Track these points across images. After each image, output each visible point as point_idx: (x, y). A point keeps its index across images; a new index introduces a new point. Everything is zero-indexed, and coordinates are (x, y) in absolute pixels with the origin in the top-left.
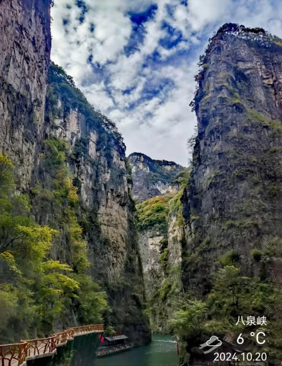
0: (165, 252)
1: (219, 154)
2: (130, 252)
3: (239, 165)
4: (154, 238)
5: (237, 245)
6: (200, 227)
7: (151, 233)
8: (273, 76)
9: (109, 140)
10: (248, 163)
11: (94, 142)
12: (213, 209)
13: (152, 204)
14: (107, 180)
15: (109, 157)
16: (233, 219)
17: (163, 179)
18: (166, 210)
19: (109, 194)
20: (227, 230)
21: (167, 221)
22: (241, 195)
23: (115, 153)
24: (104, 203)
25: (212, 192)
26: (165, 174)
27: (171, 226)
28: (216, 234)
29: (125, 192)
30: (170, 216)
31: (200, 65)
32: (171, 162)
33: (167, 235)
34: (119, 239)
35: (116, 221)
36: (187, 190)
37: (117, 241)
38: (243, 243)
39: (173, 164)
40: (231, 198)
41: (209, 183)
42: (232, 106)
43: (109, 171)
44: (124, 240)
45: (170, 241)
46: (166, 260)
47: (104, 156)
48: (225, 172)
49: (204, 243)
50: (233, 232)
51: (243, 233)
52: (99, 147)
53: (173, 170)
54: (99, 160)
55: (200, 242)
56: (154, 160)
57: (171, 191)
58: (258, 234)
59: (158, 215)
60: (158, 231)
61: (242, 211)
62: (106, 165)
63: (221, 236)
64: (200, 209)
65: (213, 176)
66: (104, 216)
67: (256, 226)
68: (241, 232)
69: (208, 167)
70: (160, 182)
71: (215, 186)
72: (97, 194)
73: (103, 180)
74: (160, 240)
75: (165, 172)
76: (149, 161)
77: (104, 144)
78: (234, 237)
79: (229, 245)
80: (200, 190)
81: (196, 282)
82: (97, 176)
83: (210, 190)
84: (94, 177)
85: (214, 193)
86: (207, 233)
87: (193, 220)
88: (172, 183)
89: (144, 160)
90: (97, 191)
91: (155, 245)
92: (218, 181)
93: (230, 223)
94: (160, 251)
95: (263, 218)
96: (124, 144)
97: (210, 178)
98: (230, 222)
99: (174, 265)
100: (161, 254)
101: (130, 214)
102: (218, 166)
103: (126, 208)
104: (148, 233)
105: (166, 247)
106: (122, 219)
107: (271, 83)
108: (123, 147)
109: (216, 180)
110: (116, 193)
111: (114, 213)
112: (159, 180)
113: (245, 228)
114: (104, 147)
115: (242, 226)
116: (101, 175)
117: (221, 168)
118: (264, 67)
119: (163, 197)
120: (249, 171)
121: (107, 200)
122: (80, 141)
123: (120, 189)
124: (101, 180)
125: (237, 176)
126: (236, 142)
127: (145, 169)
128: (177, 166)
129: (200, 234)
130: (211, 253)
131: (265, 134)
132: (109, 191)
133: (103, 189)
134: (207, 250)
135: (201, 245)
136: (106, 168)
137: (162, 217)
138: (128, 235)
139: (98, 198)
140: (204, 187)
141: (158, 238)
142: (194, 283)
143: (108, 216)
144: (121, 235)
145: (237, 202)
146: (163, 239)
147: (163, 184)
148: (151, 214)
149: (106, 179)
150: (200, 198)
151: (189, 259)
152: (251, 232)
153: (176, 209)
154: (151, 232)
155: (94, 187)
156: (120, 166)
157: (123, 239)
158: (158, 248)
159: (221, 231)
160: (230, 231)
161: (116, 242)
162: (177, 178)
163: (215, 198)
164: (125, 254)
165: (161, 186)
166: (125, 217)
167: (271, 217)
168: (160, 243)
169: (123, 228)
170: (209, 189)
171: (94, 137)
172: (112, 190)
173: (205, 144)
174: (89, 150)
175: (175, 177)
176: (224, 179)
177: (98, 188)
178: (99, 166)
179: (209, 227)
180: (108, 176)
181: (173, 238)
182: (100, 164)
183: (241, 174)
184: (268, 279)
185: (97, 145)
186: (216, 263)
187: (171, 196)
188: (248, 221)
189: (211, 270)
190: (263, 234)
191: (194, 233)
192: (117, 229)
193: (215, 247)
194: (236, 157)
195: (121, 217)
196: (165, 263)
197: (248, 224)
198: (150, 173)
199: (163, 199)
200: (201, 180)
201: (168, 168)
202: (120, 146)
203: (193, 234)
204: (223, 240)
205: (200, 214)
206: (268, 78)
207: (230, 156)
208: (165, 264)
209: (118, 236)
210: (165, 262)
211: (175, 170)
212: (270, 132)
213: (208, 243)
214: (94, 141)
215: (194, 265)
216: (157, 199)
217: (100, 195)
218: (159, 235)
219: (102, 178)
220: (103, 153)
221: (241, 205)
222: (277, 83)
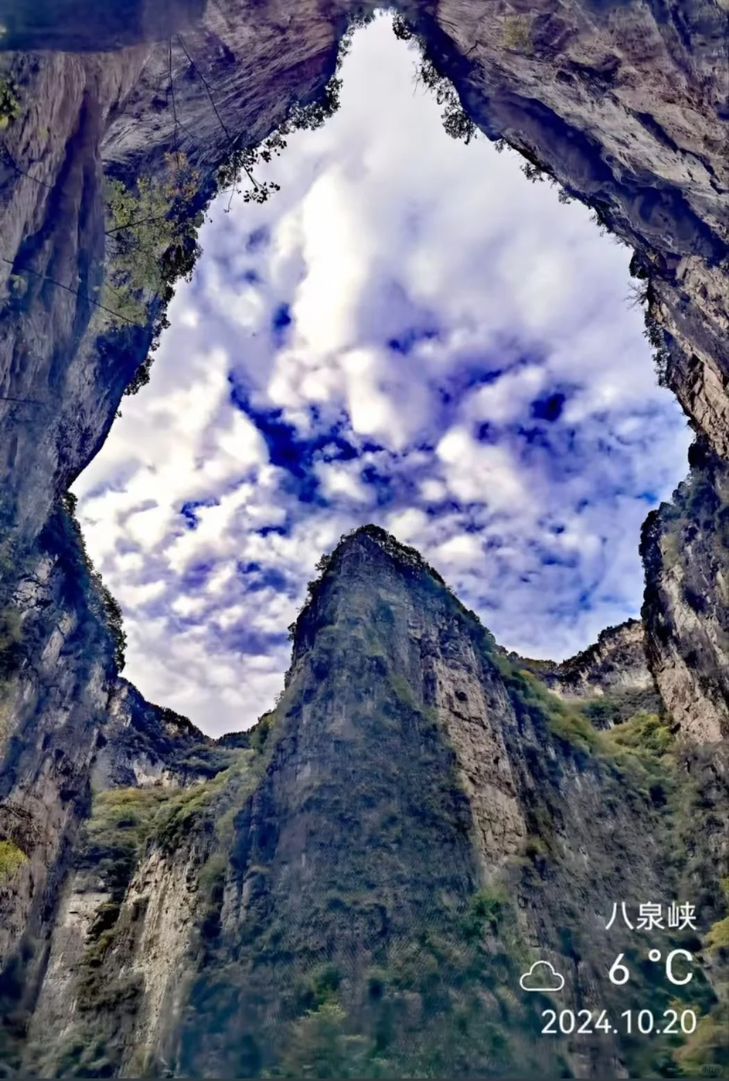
0: (103, 941)
1: (337, 742)
2: (34, 932)
3: (369, 773)
4: (87, 897)
5: (340, 953)
6: (266, 893)
7: (86, 880)
8: (422, 627)
9: (97, 641)
10: (383, 775)
11: (62, 634)
12: (304, 856)
13: (114, 805)
14: (57, 727)
15: (83, 675)
16: (341, 888)
17: (152, 751)
18: (142, 827)
19: (49, 762)
20: (326, 911)
21: (136, 854)
22: (364, 839)
23: (97, 671)
24: (27, 781)
25: (308, 817)
26: (162, 740)
27: (141, 869)
28: (299, 919)
29: (85, 765)
30: (148, 846)
31: (319, 569)
32: (183, 718)
33: (123, 894)
34: (24, 885)
35: (37, 835)
36: (254, 802)
37: (15, 893)
38: (352, 949)
39: (184, 722)
40: (344, 840)
41: (306, 797)
42: (372, 659)
43: (71, 707)
44: (34, 893)
45: (125, 911)
46: (96, 964)
47: (73, 671)
48: (341, 782)
49: (266, 936)
50: (336, 916)
51: (356, 925)
52: (72, 647)
53: (181, 735)
54: (59, 676)
55: (258, 931)
56: (148, 704)
57: (166, 783)
58: (384, 933)
59: (118, 837)
60: (102, 878)
61: (359, 873)
62: (69, 691)
63: (308, 925)
64: (274, 850)
65: (317, 783)
66: (12, 816)
67: (382, 910)
68: (352, 921)
69: (309, 763)
70: (144, 756)
71: (318, 807)
72: (19, 752)
73: (49, 724)
74: (98, 904)
75: (164, 736)
76: (136, 702)
77: (84, 646)
78: (337, 931)
79: (322, 949)
80: (283, 807)
81: (222, 1046)
82: (38, 711)
83: (306, 813)
84: (29, 712)
85: (312, 823)
86: (277, 912)
87: (253, 874)
88: (174, 765)
89: (127, 697)
90: (24, 747)
91: (81, 917)
92: (325, 797)
93: (333, 896)
94: (87, 936)
95: (395, 896)
96: (122, 657)
97: (310, 788)
98: (333, 893)
99: (115, 982)
100: (88, 943)
101: (74, 823)
102: (330, 766)
103: (70, 805)
104: (77, 879)
105: (110, 927)
106: (52, 832)
107: (419, 637)
108: (118, 663)
109: (322, 794)
110: (64, 762)
111: (39, 814)
112: (143, 750)
113: (362, 912)
114: (81, 651)
115: (357, 908)
116: (48, 710)
117: (335, 771)
118: (412, 608)
119: (144, 792)
120: (384, 790)
121: (37, 775)
122: (36, 622)
123: (77, 754)
124: (43, 722)
125: (363, 796)
126: (369, 726)
127: (123, 717)
128: (194, 730)
129: (262, 911)
130: (278, 964)
131: (414, 726)
132: (50, 755)
133: (39, 746)
134: (271, 955)
135: (257, 939)
136: (66, 699)
137: (128, 842)
138: (48, 878)
139: (17, 765)
140: (294, 805)
141: (96, 896)
142: (216, 1048)
143: (22, 816)
144: (31, 877)
145: (354, 853)
146: (109, 902)
147: (149, 762)
148: (102, 830)
149: (56, 723)
150: (277, 824)
151: (218, 975)
152: (372, 923)
153: (170, 831)
154: (84, 877)
155: (20, 736)
156: (96, 701)
157: (32, 886)
158: (85, 926)
159: (312, 911)
160: (332, 915)
161: (11, 894)
162: (188, 757)
163: (312, 834)
164: (19, 934)
165: (144, 766)
166: (60, 827)
167: (410, 896)
168: (96, 911)
169: (45, 857)
170: (302, 811)
171: (67, 623)
172: (59, 754)
173: (314, 715)
174: (44, 648)
175: (186, 753)
176: (337, 797)
177: (28, 740)
178: (52, 690)
179: (286, 897)
180: (63, 718)
181: (137, 904)
182: (57, 686)
183: (370, 795)
184: (392, 1048)
185: (66, 642)
186: (285, 993)
187: (163, 797)
188: (368, 899)
189: (269, 1012)
190: (393, 932)
191: (248, 908)
192: (29, 857)
193: (291, 951)
194: (365, 758)
195: (51, 826)
196: (91, 973)
197: (369, 905)
198: (129, 729)
199: (142, 799)
200: (289, 788)
201: (172, 729)
202: (113, 659)
203: (242, 908)
204: (312, 935)
205: (270, 861)
206: (414, 628)
207: (357, 751)
208: (89, 978)
209: (22, 877)
210: (91, 970)
211: (185, 737)
212: (422, 725)
213: (276, 938)
214: (65, 632)
215: (229, 992)
216: (130, 796)
217: (25, 759)
218: (103, 891)
219: (47, 720)
220: (74, 664)
221: (360, 859)
222: (426, 640)
